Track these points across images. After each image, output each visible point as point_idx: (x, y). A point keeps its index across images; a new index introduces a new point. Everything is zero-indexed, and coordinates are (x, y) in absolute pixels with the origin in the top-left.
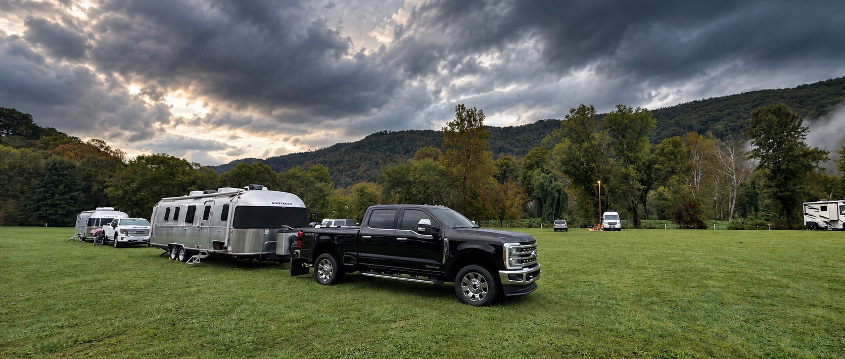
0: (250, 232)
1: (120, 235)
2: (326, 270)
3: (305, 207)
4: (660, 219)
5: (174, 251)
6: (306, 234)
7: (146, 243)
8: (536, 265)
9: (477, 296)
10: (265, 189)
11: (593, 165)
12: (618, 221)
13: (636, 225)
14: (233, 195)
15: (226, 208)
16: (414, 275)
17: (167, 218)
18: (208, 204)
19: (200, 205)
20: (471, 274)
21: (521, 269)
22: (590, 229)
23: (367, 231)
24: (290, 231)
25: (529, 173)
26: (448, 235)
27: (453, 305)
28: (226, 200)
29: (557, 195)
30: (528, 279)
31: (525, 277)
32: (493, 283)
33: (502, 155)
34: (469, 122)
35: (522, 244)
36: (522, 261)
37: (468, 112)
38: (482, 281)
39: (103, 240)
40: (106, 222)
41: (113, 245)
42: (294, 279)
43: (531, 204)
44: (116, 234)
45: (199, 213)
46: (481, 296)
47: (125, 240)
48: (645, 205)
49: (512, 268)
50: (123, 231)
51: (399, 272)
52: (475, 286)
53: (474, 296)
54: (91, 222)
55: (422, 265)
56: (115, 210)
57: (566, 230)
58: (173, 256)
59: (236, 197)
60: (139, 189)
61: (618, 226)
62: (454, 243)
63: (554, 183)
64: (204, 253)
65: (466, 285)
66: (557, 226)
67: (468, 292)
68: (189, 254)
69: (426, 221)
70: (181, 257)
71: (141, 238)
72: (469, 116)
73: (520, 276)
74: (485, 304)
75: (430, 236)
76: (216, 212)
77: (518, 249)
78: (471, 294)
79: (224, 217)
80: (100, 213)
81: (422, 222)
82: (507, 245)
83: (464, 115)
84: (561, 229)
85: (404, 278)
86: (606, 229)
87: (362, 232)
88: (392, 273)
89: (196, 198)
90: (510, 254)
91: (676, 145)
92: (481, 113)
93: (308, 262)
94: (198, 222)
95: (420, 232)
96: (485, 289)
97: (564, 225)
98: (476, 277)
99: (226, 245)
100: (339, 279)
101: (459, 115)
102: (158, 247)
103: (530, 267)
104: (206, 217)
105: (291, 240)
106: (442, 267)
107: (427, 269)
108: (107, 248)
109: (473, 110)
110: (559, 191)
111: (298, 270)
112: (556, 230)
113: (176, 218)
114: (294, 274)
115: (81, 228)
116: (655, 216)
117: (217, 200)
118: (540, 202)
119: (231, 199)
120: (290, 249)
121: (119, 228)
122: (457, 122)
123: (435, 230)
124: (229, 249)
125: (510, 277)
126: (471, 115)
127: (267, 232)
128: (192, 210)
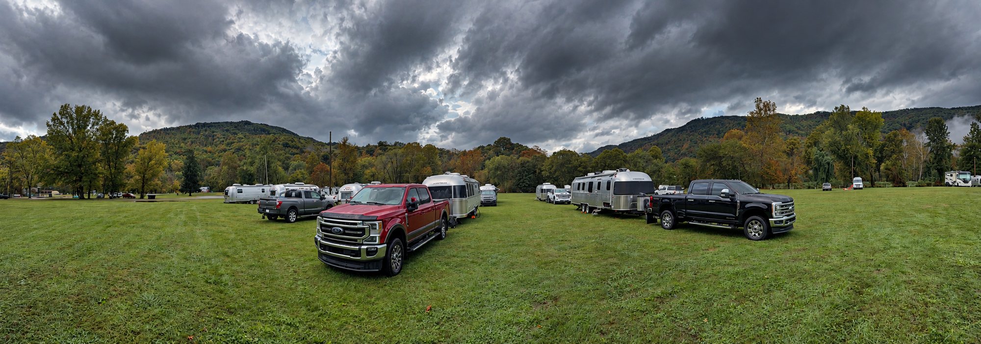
0: (623, 197)
1: (556, 198)
2: (668, 220)
3: (651, 181)
4: (887, 181)
5: (583, 207)
6: (654, 198)
7: (569, 203)
8: (793, 214)
9: (757, 234)
10: (628, 170)
11: (849, 147)
12: (861, 183)
13: (873, 185)
14: (612, 175)
15: (609, 183)
16: (719, 223)
17: (579, 189)
18: (599, 181)
19: (596, 181)
20: (753, 222)
21: (782, 217)
22: (846, 189)
23: (691, 197)
24: (644, 196)
25: (809, 150)
26: (739, 198)
27: (743, 241)
28: (608, 178)
29: (827, 166)
30: (786, 223)
31: (784, 222)
32: (766, 227)
33: (790, 137)
34: (766, 111)
35: (783, 203)
36: (783, 213)
37: (764, 103)
38: (760, 226)
39: (549, 201)
40: (549, 190)
41: (553, 203)
42: (648, 225)
43: (811, 172)
44: (554, 197)
45: (595, 185)
46: (759, 234)
47: (559, 200)
48: (879, 172)
49: (777, 217)
50: (557, 196)
51: (711, 222)
52: (755, 229)
53: (755, 235)
54: (542, 191)
55: (725, 217)
56: (551, 184)
57: (831, 190)
58: (583, 210)
59: (614, 176)
60: (555, 171)
61: (861, 186)
62: (743, 203)
63: (825, 157)
64: (599, 209)
65: (750, 228)
66: (826, 187)
67: (752, 233)
68: (591, 209)
69: (725, 191)
70: (587, 211)
71: (564, 200)
72: (765, 106)
73: (781, 221)
74: (761, 240)
75: (728, 200)
76: (604, 186)
77: (782, 206)
78: (753, 233)
79: (608, 188)
80: (546, 186)
81: (724, 191)
82: (774, 204)
83: (761, 105)
84: (827, 190)
85: (714, 225)
86: (855, 189)
87: (689, 197)
88: (707, 222)
89: (592, 177)
90: (776, 209)
91: (895, 135)
92: (774, 105)
93: (656, 215)
94: (595, 191)
95: (723, 197)
96: (761, 230)
97: (830, 187)
98: (756, 223)
99: (610, 204)
100: (675, 226)
101: (758, 106)
102: (574, 204)
103: (788, 216)
104: (599, 188)
105: (646, 201)
106: (736, 218)
107: (727, 219)
108: (550, 205)
109: (768, 102)
110: (828, 164)
111: (651, 220)
112: (824, 190)
113: (583, 189)
114: (648, 223)
115: (538, 194)
116: (885, 179)
117: (603, 178)
118: (816, 170)
119: (611, 177)
120: (645, 207)
121: (555, 194)
122: (757, 112)
123: (732, 196)
124: (613, 207)
125: (775, 222)
126: (767, 105)
127: (632, 197)
128: (591, 184)
